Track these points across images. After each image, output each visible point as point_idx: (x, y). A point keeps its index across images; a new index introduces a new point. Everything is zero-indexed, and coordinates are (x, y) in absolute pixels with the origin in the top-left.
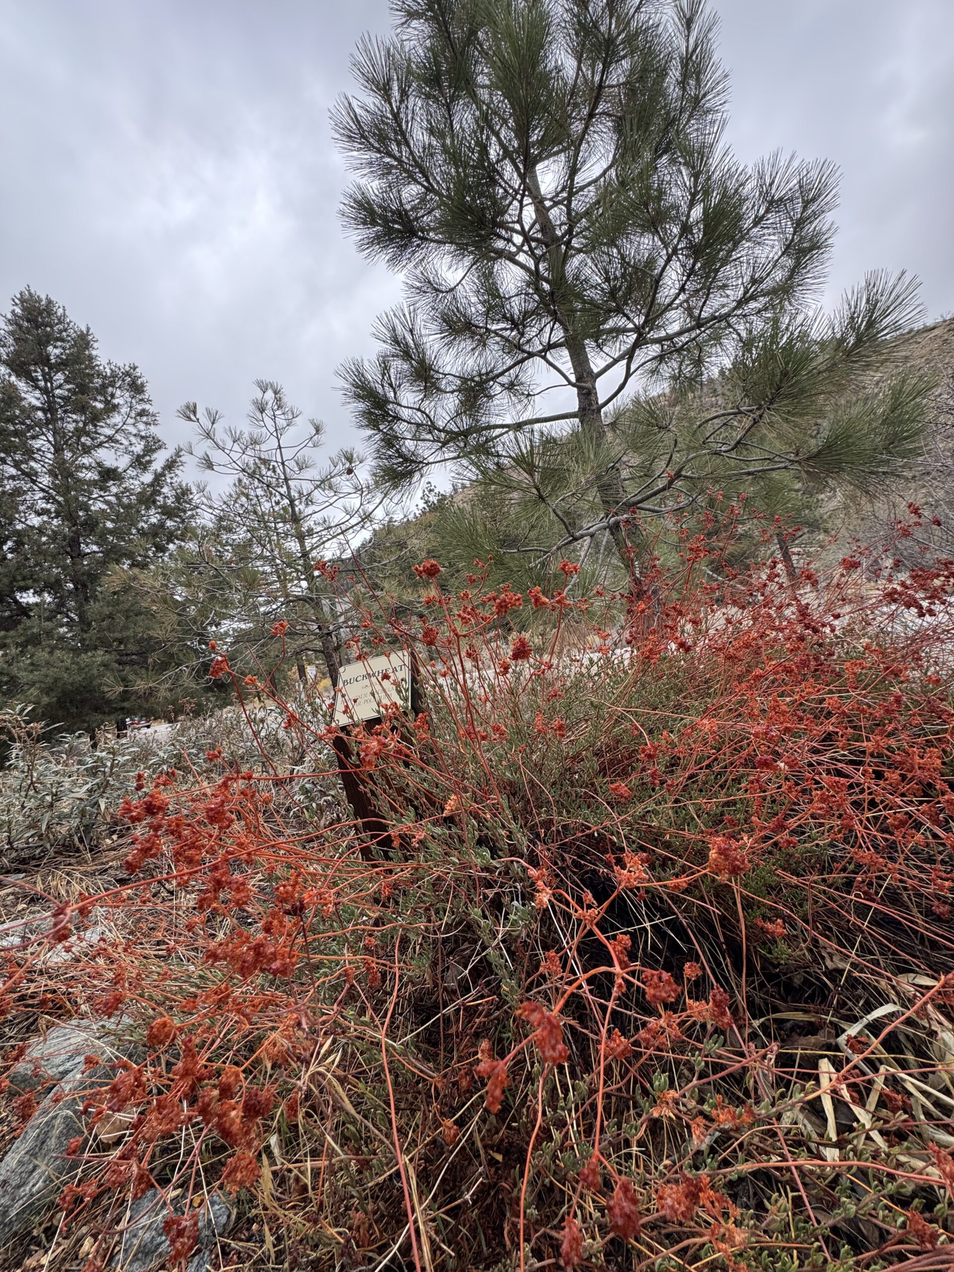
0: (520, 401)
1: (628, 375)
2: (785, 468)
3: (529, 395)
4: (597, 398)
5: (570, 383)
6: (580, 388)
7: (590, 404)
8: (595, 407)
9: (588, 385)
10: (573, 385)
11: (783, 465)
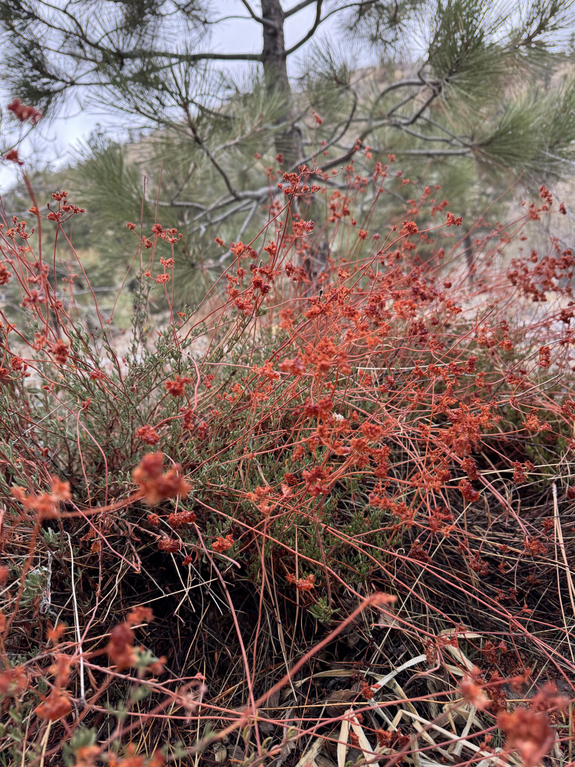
0: (196, 27)
1: (318, 21)
2: (463, 154)
3: (205, 22)
4: (283, 42)
5: (254, 16)
6: (266, 26)
7: (275, 48)
8: (280, 52)
9: (275, 24)
10: (258, 20)
11: (460, 151)
